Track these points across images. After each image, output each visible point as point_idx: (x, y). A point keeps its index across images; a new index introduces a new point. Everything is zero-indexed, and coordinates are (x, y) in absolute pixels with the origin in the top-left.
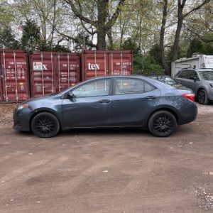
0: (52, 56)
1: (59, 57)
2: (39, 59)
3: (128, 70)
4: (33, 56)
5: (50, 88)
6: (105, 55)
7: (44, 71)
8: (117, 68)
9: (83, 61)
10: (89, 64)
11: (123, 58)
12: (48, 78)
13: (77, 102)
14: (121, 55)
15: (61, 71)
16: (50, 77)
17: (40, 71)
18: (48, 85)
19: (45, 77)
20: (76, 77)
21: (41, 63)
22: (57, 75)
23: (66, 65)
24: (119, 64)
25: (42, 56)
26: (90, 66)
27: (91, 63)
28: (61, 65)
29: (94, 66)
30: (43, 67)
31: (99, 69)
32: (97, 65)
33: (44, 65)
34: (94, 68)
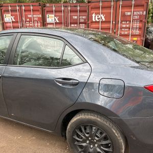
1: (69, 8)
2: (51, 12)
4: (47, 9)
6: (112, 3)
8: (126, 19)
10: (94, 15)
11: (135, 6)
15: (71, 23)
21: (53, 16)
23: (76, 17)
24: (129, 14)
25: (54, 9)
26: (95, 17)
27: (96, 14)
28: (71, 17)
29: (100, 17)
30: (55, 20)
31: (104, 20)
32: (102, 15)
33: (56, 18)
34: (99, 19)
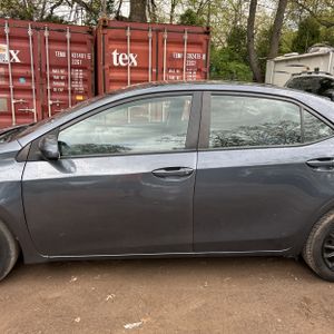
0: (30, 32)
1: (46, 34)
3: (199, 70)
5: (28, 105)
6: (150, 35)
7: (14, 64)
8: (175, 65)
9: (101, 45)
10: (115, 54)
11: (190, 43)
12: (22, 81)
13: (79, 173)
14: (186, 37)
15: (51, 67)
16: (28, 78)
17: (6, 66)
18: (22, 98)
19: (16, 77)
20: (85, 80)
21: (5, 46)
22: (43, 75)
23: (62, 55)
24: (179, 56)
25: (7, 31)
26: (117, 58)
27: (120, 51)
28: (52, 53)
29: (126, 58)
30: (11, 56)
31: (136, 64)
32: (131, 55)
33: (12, 52)
34: (124, 61)
